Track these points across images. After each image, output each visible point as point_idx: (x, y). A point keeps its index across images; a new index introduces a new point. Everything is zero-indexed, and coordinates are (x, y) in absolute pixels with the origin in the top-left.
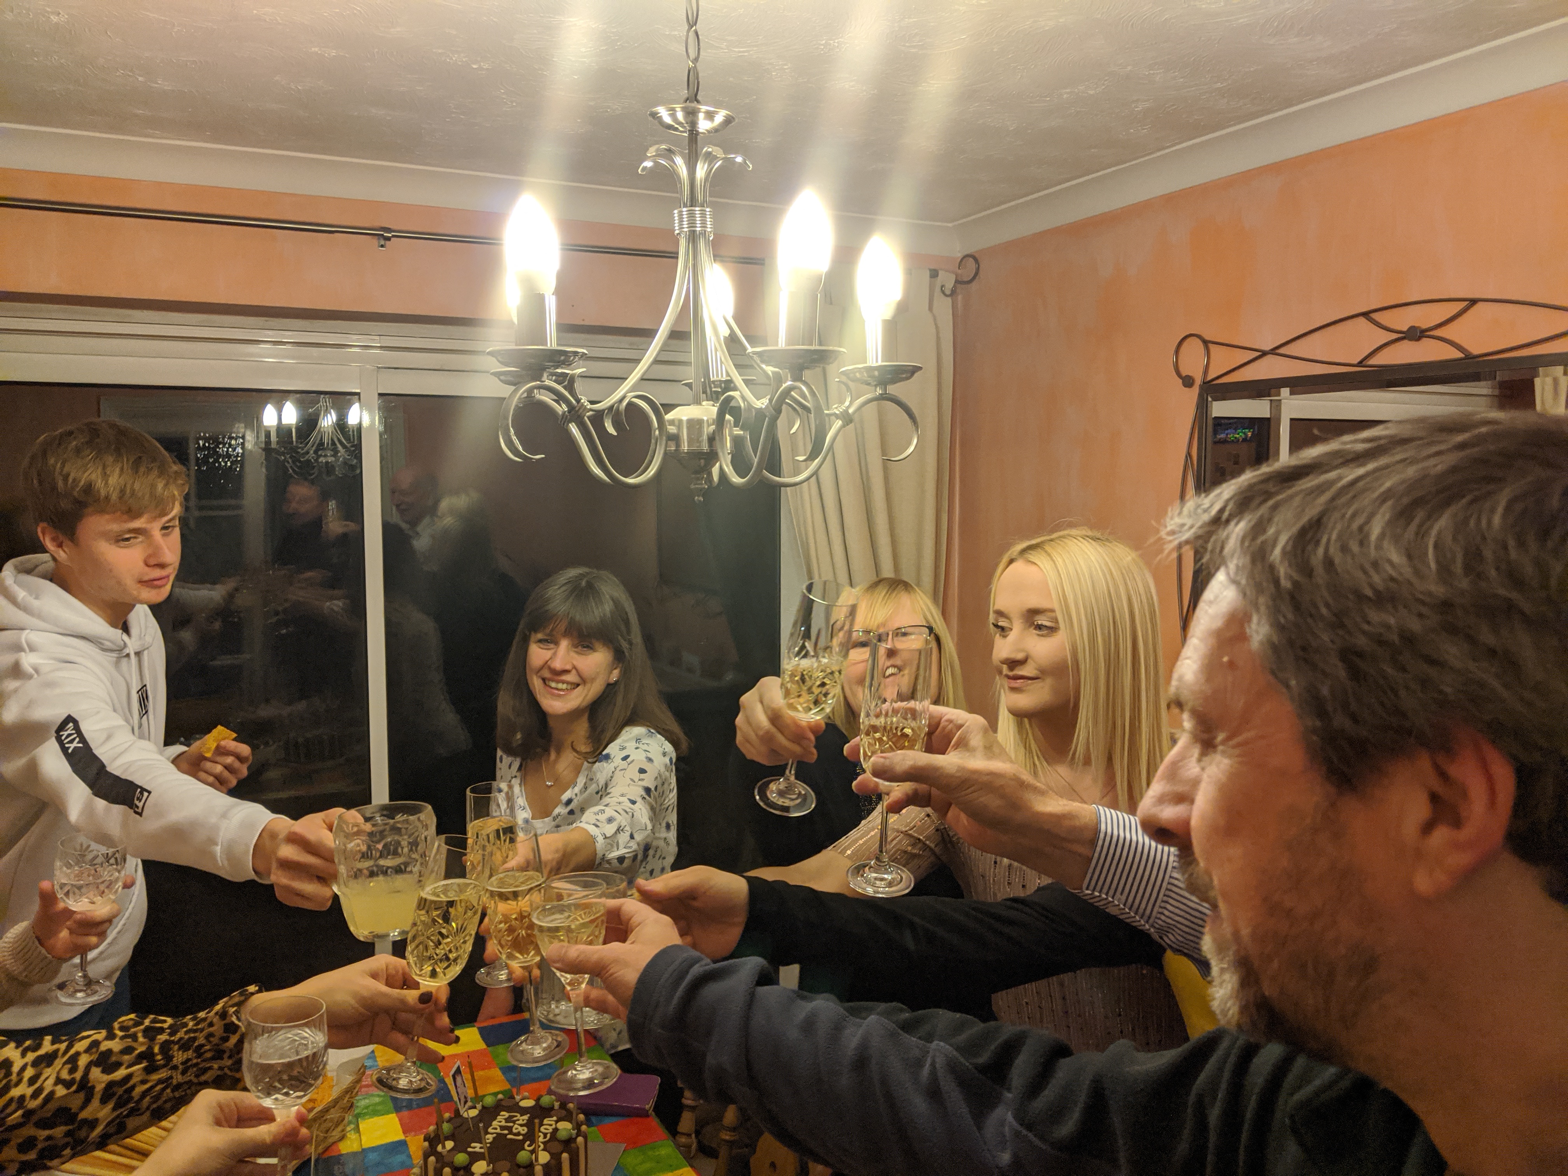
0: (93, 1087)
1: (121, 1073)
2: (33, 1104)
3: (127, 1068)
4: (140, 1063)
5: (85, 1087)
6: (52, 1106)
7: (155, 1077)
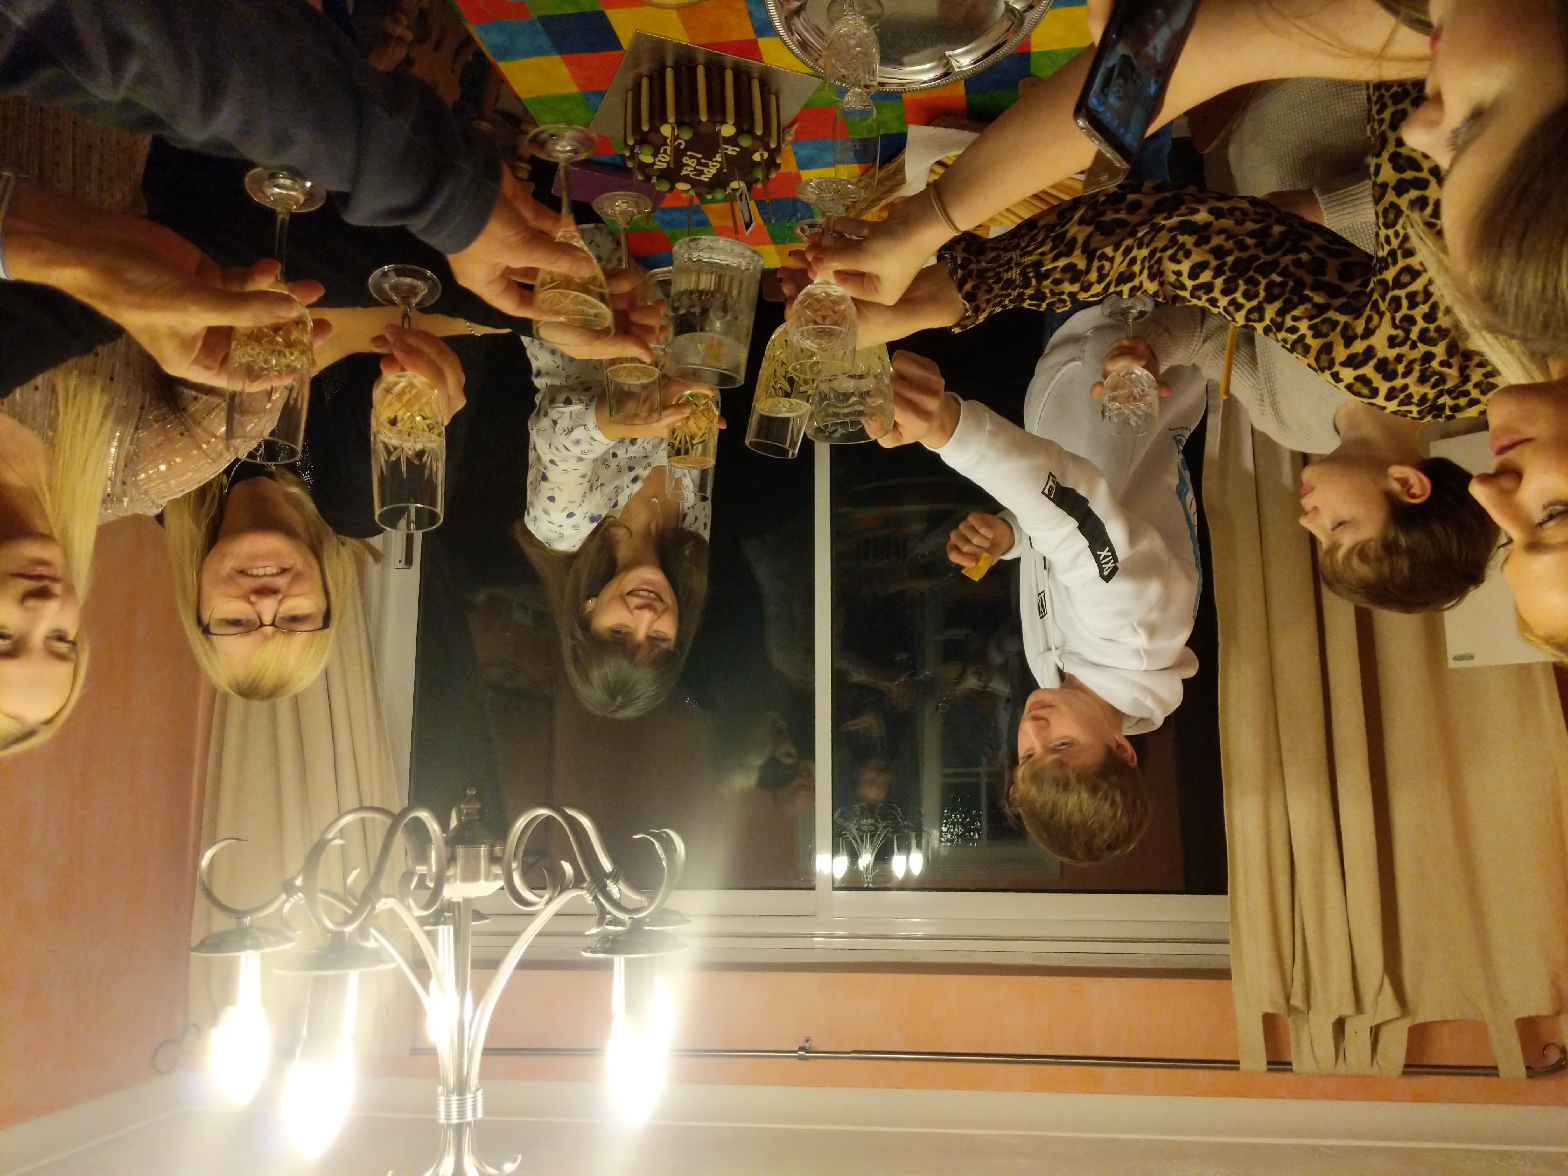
0: (1083, 252)
1: (1061, 263)
2: (1128, 242)
3: (1056, 267)
4: (1047, 270)
5: (1090, 254)
6: (1115, 238)
7: (1033, 258)
